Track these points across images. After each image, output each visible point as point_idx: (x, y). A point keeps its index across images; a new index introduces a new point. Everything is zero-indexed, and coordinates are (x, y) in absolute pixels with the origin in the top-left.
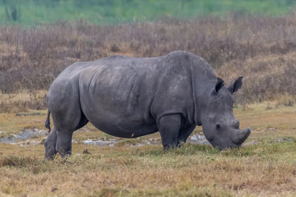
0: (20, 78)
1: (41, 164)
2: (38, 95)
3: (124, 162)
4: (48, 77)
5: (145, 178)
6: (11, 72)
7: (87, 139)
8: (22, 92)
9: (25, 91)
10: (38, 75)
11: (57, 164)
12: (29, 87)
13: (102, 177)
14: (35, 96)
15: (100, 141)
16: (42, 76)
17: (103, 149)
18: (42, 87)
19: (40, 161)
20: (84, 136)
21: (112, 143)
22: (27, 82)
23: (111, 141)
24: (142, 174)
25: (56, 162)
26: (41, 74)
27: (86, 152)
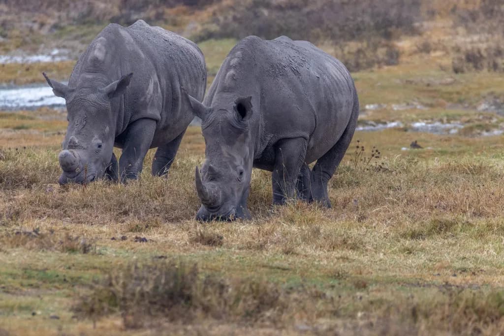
0: (320, 22)
1: (344, 172)
2: (346, 49)
3: (469, 169)
4: (363, 22)
5: (498, 200)
6: (308, 14)
7: (417, 121)
8: (322, 44)
9: (328, 42)
10: (347, 19)
11: (368, 171)
12: (333, 37)
13: (434, 197)
14: (343, 50)
15: (437, 124)
16: (354, 20)
17: (441, 140)
18: (352, 37)
19: (343, 168)
20: (414, 116)
21: (455, 128)
22: (331, 29)
23: (454, 124)
24: (493, 194)
25: (367, 170)
26: (351, 18)
27: (415, 145)
